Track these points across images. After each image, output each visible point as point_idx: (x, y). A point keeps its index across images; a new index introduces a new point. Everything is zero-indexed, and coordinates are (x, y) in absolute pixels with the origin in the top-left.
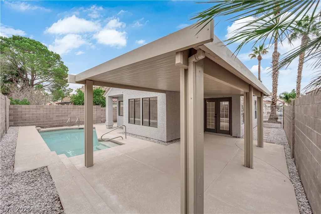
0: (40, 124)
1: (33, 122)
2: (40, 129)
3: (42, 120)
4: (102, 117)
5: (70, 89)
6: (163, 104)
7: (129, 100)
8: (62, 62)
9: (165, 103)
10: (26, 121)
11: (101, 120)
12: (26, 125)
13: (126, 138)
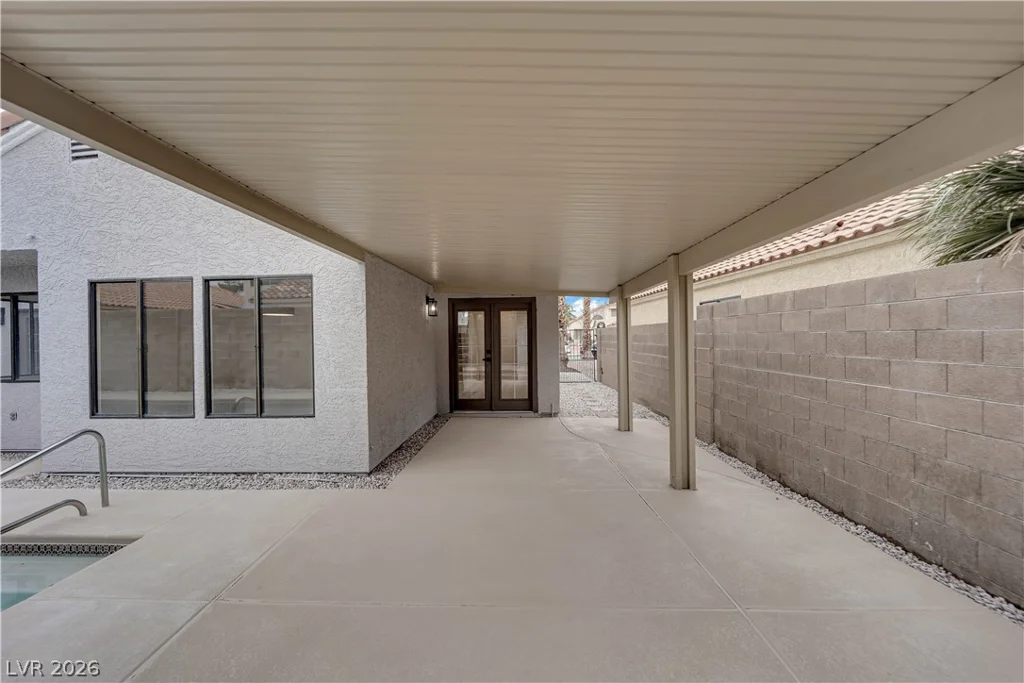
6: (348, 308)
7: (93, 285)
9: (362, 303)
13: (105, 503)
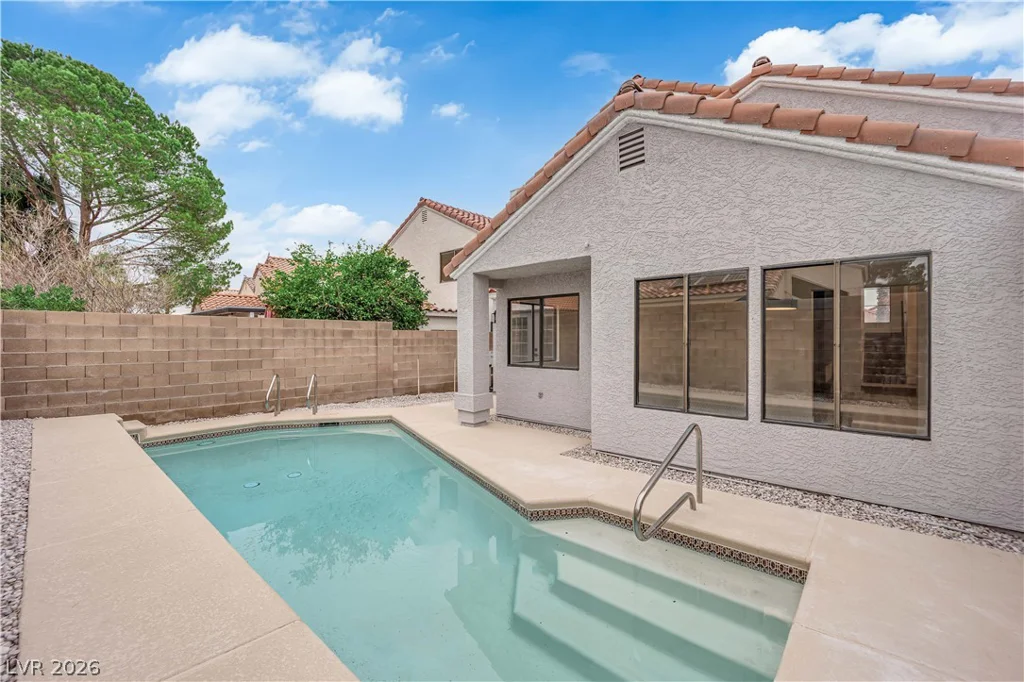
0: (139, 406)
1: (105, 397)
2: (140, 430)
3: (146, 385)
4: (396, 370)
5: (230, 263)
7: (639, 283)
8: (200, 159)
10: (72, 392)
11: (393, 384)
12: (68, 413)
13: (700, 500)
